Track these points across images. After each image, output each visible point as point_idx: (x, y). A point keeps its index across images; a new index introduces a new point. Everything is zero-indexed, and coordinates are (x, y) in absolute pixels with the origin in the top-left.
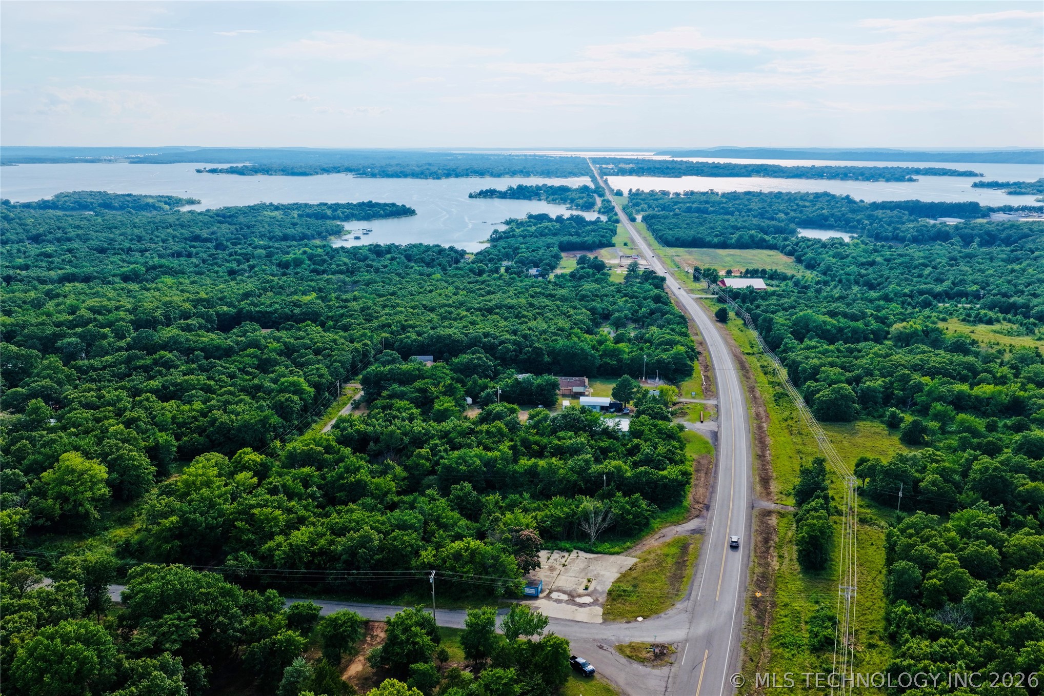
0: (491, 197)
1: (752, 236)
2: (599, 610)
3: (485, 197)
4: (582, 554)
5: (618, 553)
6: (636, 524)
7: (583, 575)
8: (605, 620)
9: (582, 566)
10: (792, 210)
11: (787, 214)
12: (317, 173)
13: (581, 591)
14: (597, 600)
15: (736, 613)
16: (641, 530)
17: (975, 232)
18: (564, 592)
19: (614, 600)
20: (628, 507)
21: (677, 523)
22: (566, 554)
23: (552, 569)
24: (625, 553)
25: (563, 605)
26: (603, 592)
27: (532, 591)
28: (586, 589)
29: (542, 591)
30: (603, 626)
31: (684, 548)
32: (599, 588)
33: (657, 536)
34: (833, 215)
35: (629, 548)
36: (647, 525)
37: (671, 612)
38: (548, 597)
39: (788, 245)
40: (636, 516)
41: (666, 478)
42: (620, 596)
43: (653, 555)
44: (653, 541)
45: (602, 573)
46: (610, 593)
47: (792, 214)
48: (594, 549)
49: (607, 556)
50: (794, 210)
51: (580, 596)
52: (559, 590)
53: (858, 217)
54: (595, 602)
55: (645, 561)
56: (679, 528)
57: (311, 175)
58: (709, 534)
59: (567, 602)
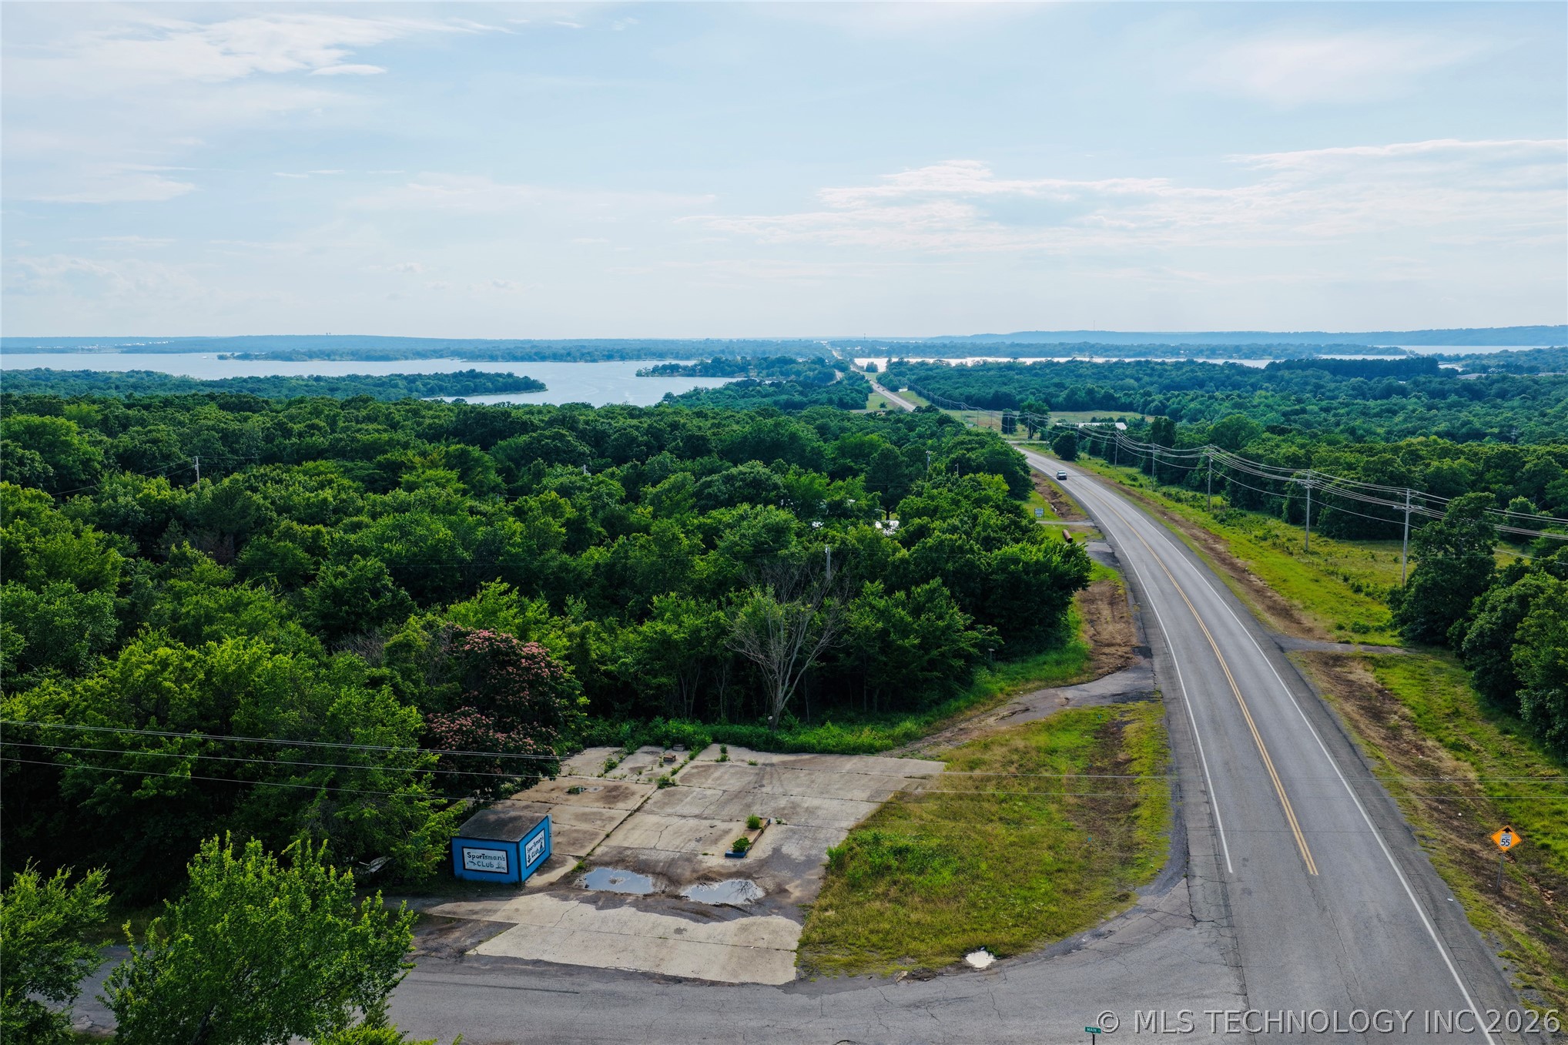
0: (671, 374)
1: (1090, 392)
2: (786, 931)
3: (661, 375)
4: (739, 756)
5: (871, 750)
6: (932, 664)
7: (734, 808)
8: (808, 971)
9: (734, 784)
10: (1147, 375)
11: (1138, 380)
12: (407, 358)
13: (715, 859)
14: (782, 891)
15: (1437, 922)
16: (952, 695)
17: (1446, 387)
18: (642, 867)
19: (854, 885)
20: (901, 612)
21: (1065, 683)
22: (681, 757)
23: (613, 795)
24: (896, 751)
25: (626, 912)
26: (809, 863)
27: (495, 861)
28: (740, 850)
29: (545, 864)
30: (799, 999)
31: (1109, 734)
32: (792, 850)
33: (1004, 711)
34: (1211, 379)
35: (909, 737)
36: (966, 680)
37: (1123, 925)
38: (566, 886)
39: (1153, 401)
40: (930, 640)
41: (1016, 561)
42: (880, 872)
43: (998, 752)
44: (991, 720)
45: (809, 802)
46: (838, 862)
47: (1146, 379)
48: (786, 738)
49: (829, 759)
50: (1150, 375)
51: (706, 878)
52: (621, 860)
53: (1253, 380)
54: (772, 902)
55: (972, 765)
56: (1070, 693)
57: (396, 359)
58: (1178, 699)
59: (644, 903)
